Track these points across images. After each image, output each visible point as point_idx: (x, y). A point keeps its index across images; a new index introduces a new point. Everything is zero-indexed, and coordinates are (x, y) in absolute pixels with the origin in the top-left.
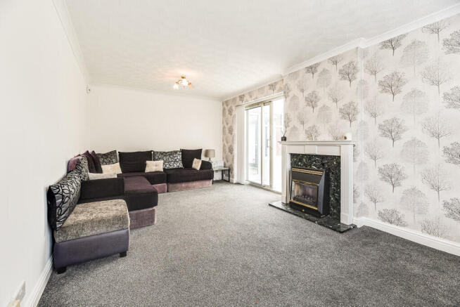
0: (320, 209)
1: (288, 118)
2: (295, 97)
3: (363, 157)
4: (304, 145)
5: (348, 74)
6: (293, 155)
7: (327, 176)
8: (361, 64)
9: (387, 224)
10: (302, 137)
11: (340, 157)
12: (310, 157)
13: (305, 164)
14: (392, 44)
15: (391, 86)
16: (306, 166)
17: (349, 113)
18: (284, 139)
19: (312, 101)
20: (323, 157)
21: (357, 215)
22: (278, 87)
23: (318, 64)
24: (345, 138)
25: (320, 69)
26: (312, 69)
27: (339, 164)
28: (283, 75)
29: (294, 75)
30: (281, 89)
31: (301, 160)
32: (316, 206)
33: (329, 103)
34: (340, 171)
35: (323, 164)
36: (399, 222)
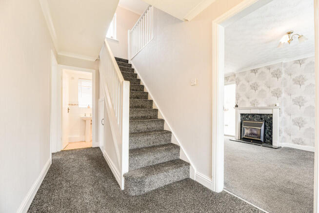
0: (262, 139)
1: (239, 96)
2: (243, 85)
3: (284, 114)
4: (250, 109)
5: (277, 74)
6: (242, 115)
7: (265, 124)
8: (283, 70)
9: (297, 145)
10: (248, 105)
11: (272, 114)
12: (253, 115)
13: (250, 119)
14: (300, 62)
15: (299, 81)
17: (277, 94)
18: (237, 106)
19: (254, 87)
20: (261, 115)
21: (281, 142)
22: (230, 79)
23: (258, 69)
24: (276, 105)
25: (259, 71)
26: (254, 71)
27: (271, 118)
28: (236, 72)
29: (243, 73)
30: (232, 80)
31: (247, 117)
32: (260, 138)
33: (264, 88)
34: (272, 121)
35: (262, 119)
36: (303, 143)
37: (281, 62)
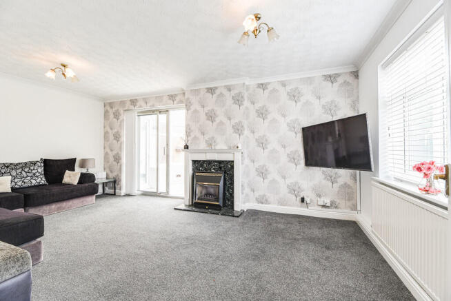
0: (220, 203)
1: (190, 129)
2: (196, 111)
3: (247, 161)
4: (206, 153)
5: (238, 100)
6: (194, 162)
7: (224, 176)
8: (246, 95)
9: (260, 205)
10: (203, 146)
11: (233, 161)
12: (209, 162)
13: (205, 169)
14: (263, 86)
15: (262, 114)
16: (206, 170)
17: (238, 129)
18: (187, 147)
19: (211, 117)
20: (220, 162)
21: (244, 203)
22: (178, 99)
23: (216, 88)
24: (237, 147)
25: (218, 92)
26: (211, 90)
27: (232, 167)
28: (185, 89)
29: (196, 92)
30: (181, 102)
31: (202, 166)
32: (218, 201)
33: (225, 120)
34: (233, 172)
35: (220, 168)
36: (267, 202)
37: (242, 82)
